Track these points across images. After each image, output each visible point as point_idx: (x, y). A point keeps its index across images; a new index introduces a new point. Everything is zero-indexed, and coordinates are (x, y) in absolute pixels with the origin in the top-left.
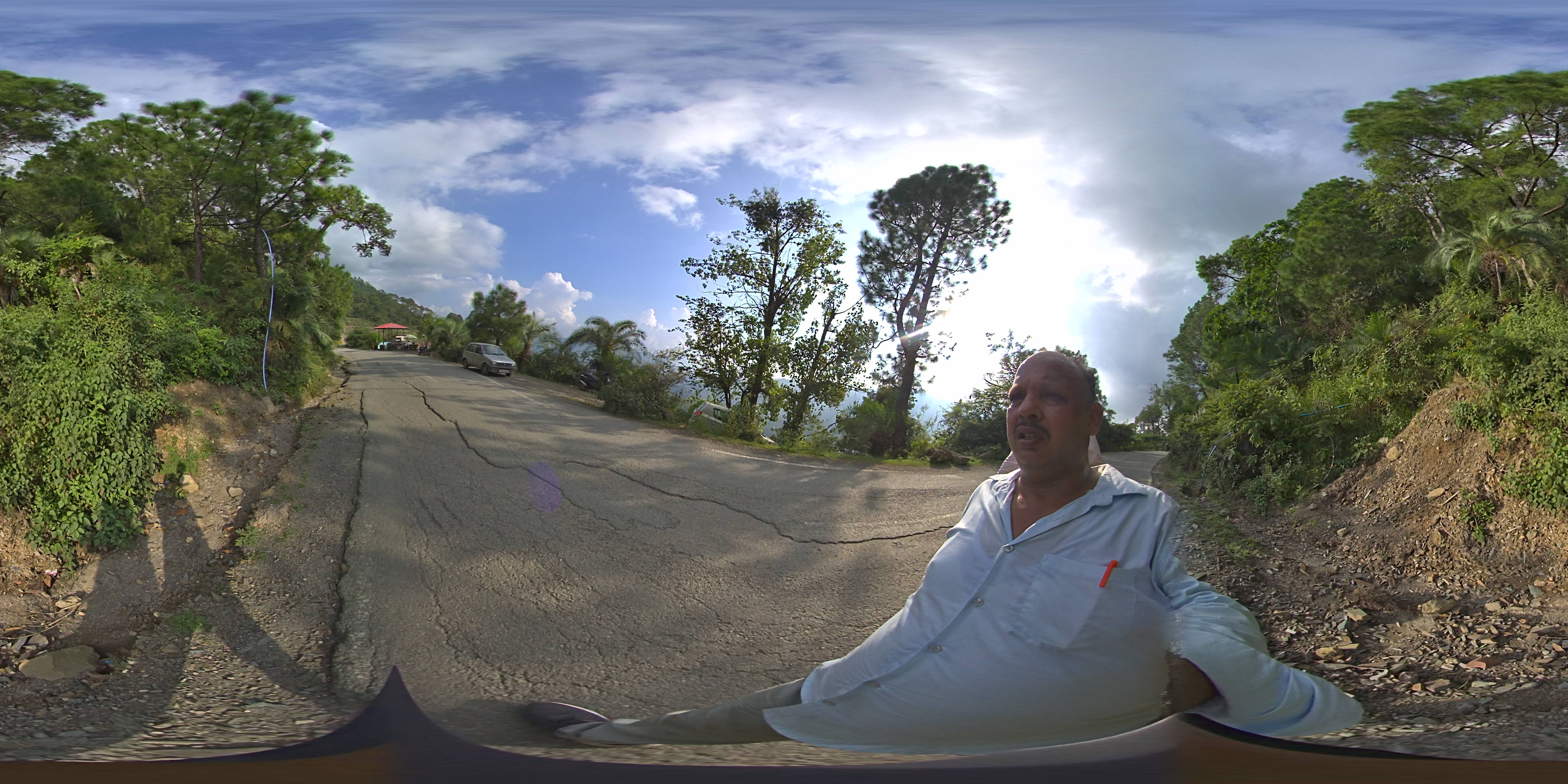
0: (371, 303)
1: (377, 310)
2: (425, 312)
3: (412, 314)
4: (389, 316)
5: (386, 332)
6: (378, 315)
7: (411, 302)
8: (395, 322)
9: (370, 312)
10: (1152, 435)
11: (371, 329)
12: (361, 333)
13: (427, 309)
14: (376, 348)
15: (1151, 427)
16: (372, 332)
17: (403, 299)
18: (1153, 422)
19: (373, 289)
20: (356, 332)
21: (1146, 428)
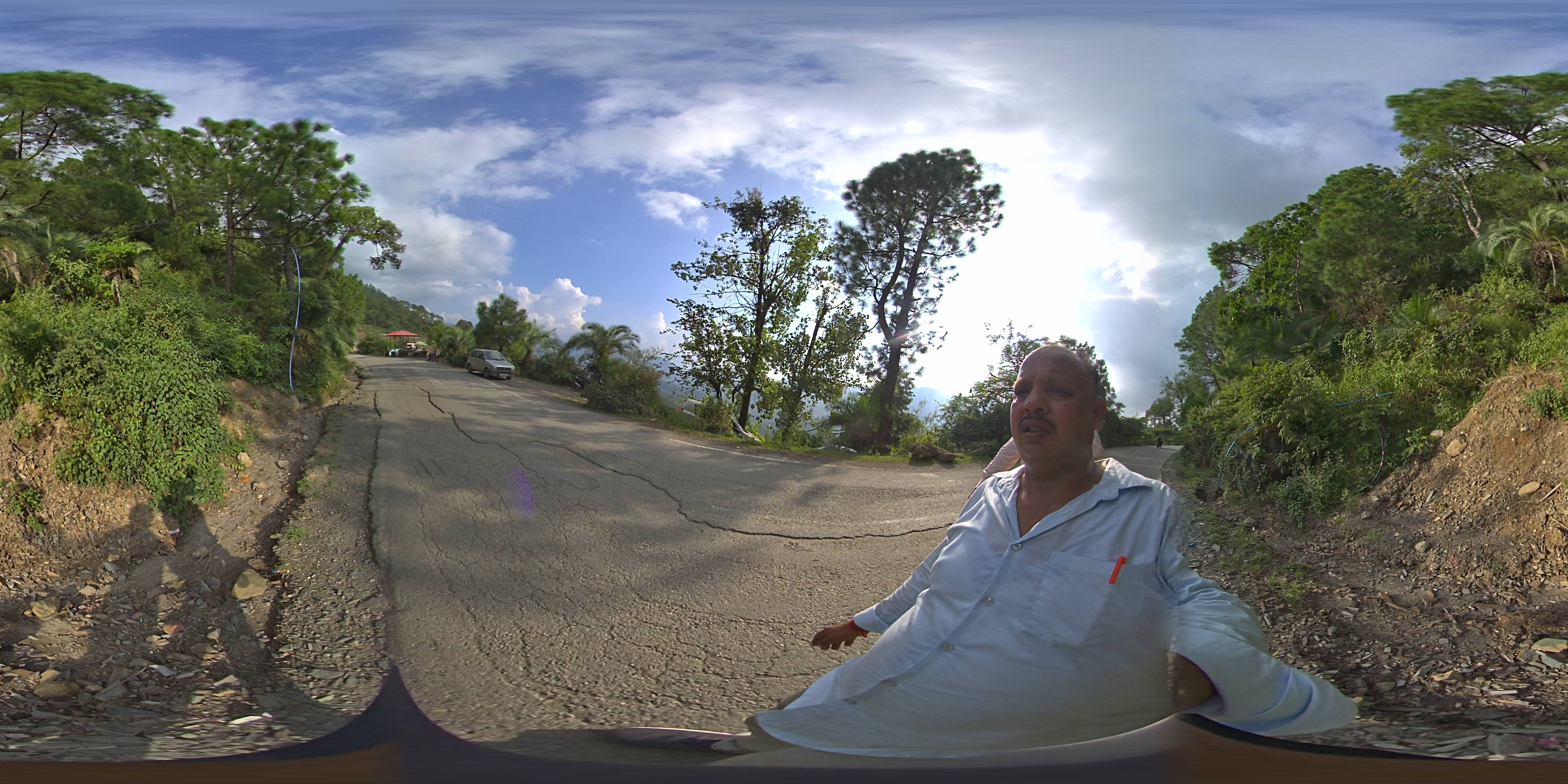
0: (382, 310)
1: (388, 317)
2: (435, 319)
3: (423, 320)
4: (401, 323)
5: (398, 339)
6: (391, 323)
7: (421, 308)
8: (406, 329)
9: (381, 319)
10: (1163, 429)
11: (383, 336)
12: (372, 340)
13: (438, 316)
14: (387, 355)
15: (1162, 421)
16: (384, 338)
17: (414, 306)
18: (1164, 416)
19: (385, 296)
20: (368, 339)
21: (1157, 422)
